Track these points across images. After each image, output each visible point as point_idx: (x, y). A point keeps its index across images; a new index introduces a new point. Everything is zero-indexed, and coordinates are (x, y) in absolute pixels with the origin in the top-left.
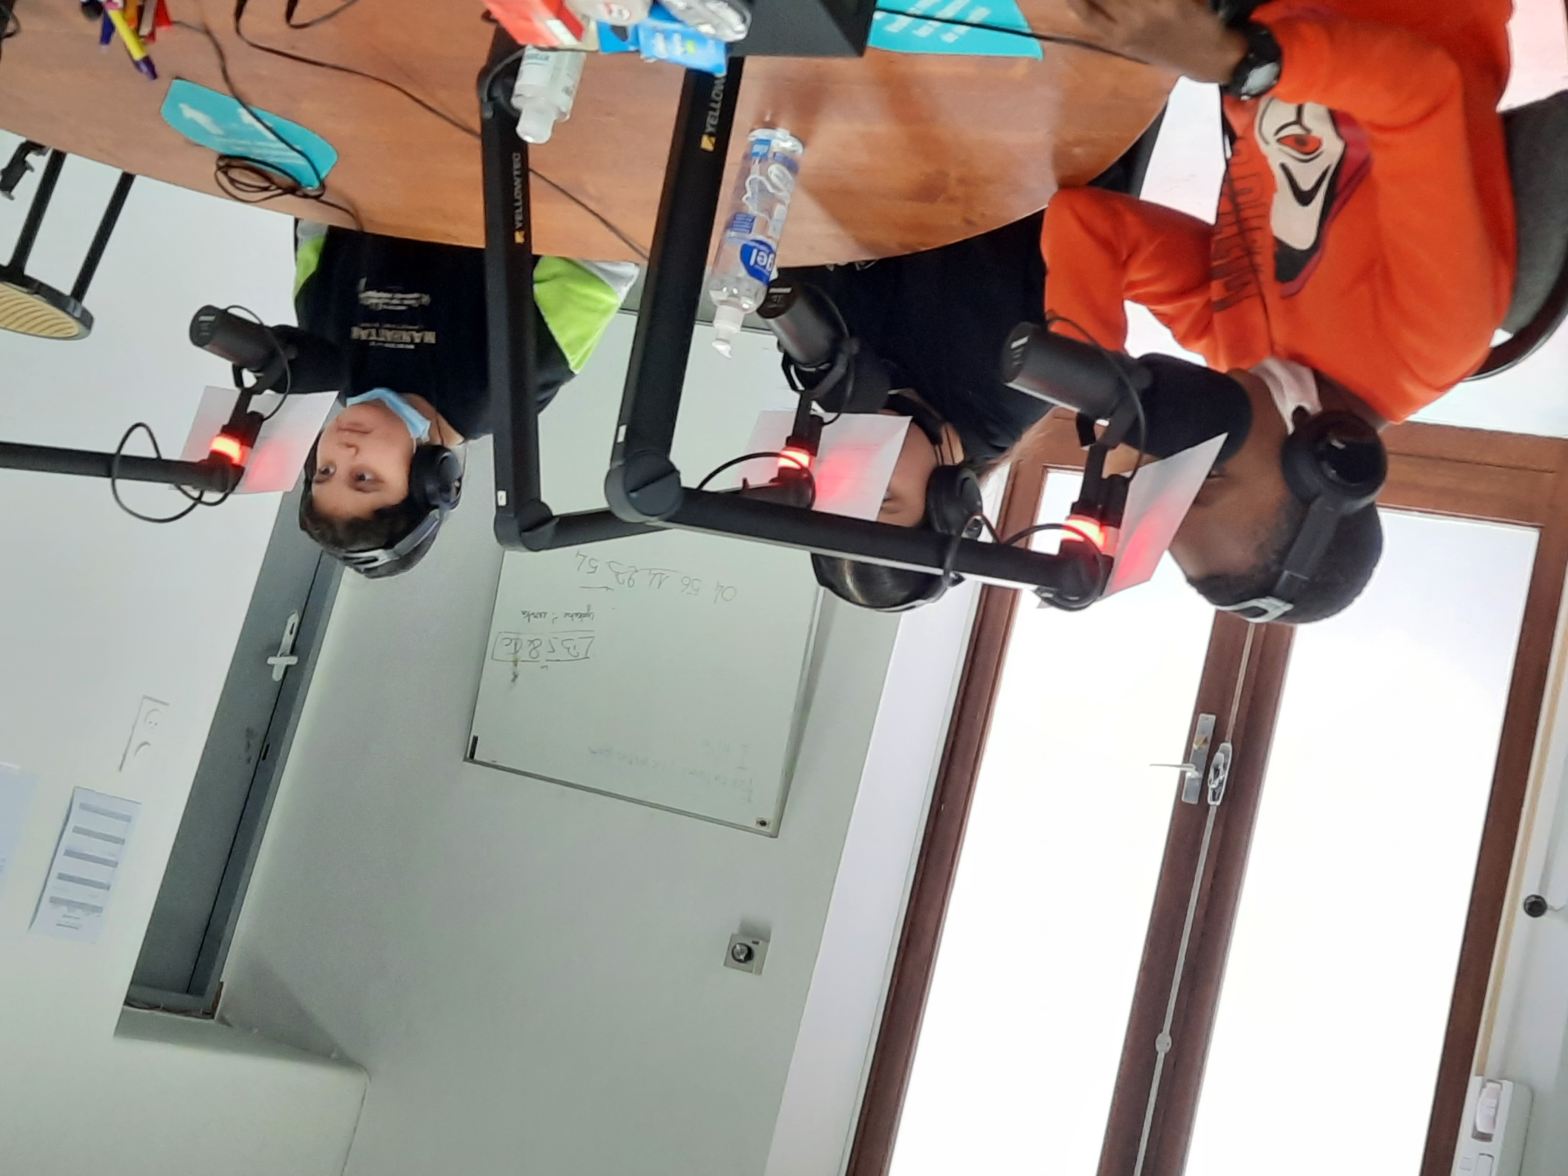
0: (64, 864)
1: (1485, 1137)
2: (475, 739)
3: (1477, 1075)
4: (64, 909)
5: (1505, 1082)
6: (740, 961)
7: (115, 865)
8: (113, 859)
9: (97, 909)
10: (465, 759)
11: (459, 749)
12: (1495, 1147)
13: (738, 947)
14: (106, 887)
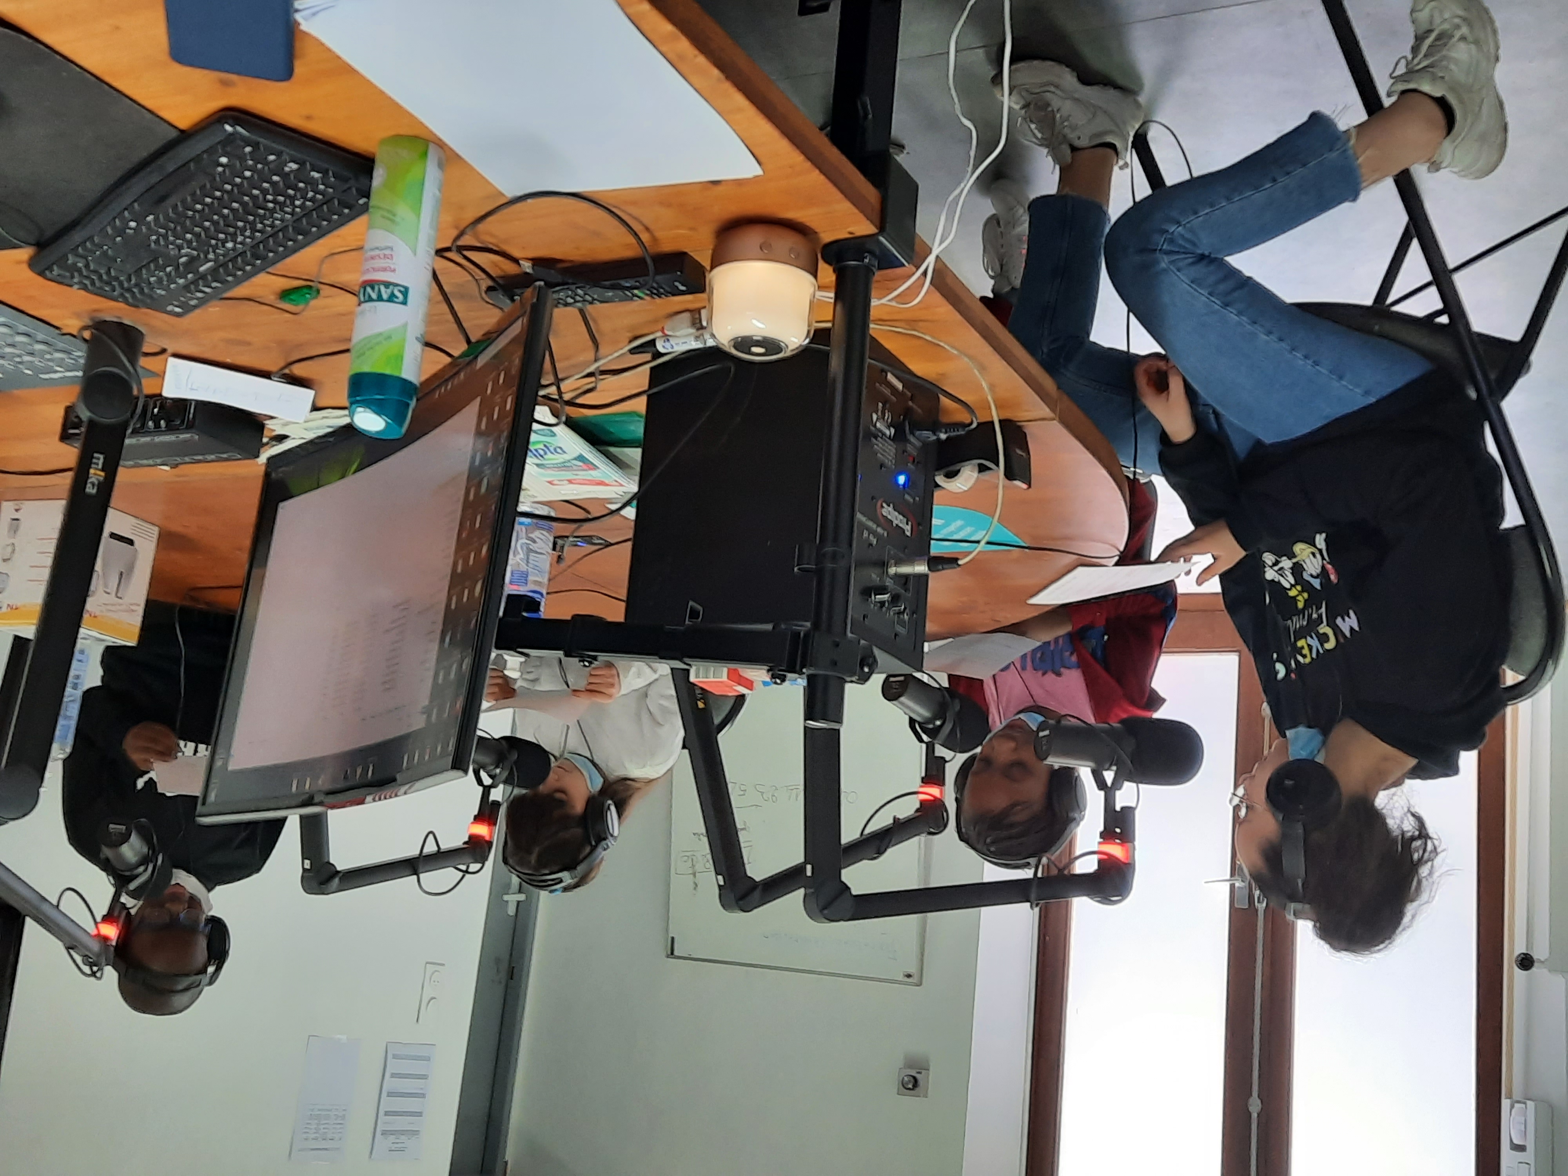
0: (388, 1104)
1: (1521, 1148)
2: (673, 939)
3: (1506, 1098)
4: (392, 1138)
5: (1529, 1102)
6: (909, 1089)
7: (423, 1096)
8: (421, 1092)
9: (415, 1133)
10: (668, 957)
11: (662, 950)
12: (1529, 1156)
13: (906, 1079)
14: (420, 1114)
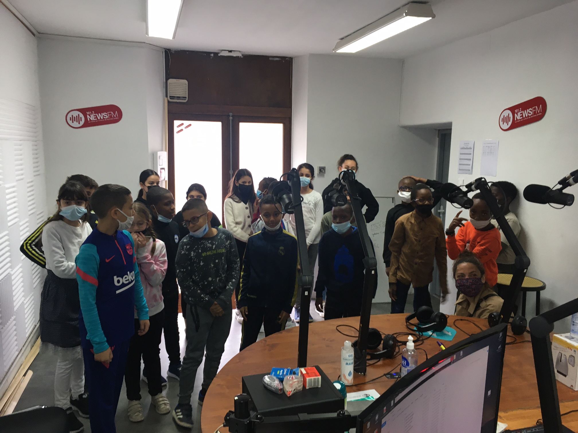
0: (470, 157)
1: (162, 169)
2: (393, 202)
3: (167, 181)
4: (468, 147)
6: (323, 168)
7: (460, 159)
8: (461, 160)
9: (462, 148)
10: (394, 197)
11: (396, 199)
12: (159, 167)
13: (324, 171)
14: (461, 154)
